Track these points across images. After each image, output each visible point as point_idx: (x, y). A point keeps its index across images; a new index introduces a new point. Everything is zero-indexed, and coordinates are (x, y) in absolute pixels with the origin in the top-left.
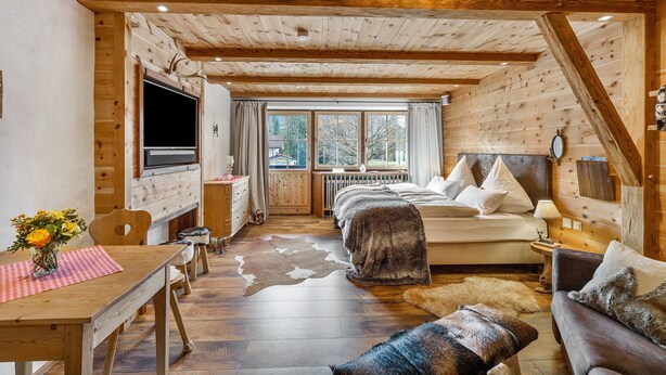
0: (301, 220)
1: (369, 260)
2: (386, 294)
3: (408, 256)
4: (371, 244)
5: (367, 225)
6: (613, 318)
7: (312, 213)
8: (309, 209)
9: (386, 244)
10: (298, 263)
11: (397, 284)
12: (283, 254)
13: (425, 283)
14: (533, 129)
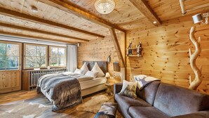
0: (17, 94)
1: (62, 101)
2: (70, 111)
3: (76, 96)
4: (63, 95)
5: (61, 88)
6: (127, 96)
7: (22, 89)
8: (20, 88)
9: (68, 94)
10: (24, 114)
11: (73, 107)
12: (12, 113)
13: (81, 103)
14: (103, 55)
